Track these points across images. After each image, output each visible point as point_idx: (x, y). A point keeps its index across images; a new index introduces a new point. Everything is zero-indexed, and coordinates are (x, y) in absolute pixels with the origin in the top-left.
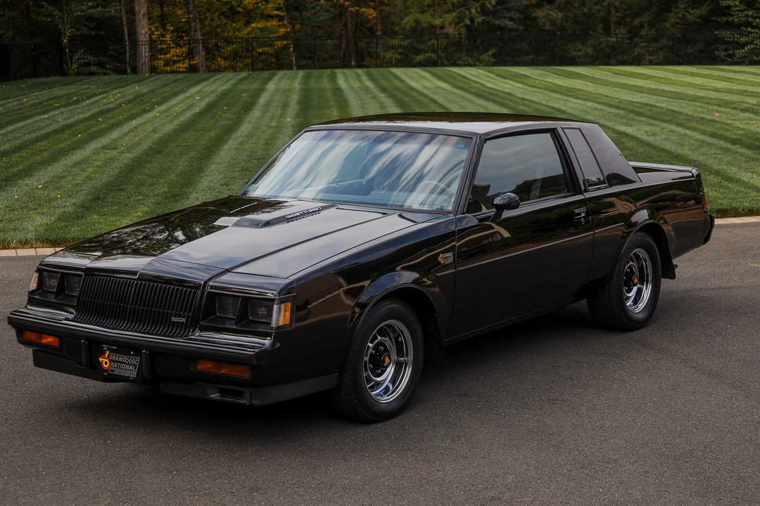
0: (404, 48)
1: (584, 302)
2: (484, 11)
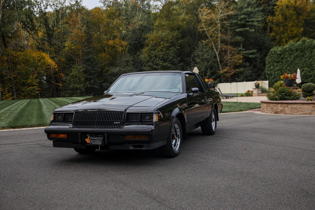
0: (70, 93)
1: (200, 127)
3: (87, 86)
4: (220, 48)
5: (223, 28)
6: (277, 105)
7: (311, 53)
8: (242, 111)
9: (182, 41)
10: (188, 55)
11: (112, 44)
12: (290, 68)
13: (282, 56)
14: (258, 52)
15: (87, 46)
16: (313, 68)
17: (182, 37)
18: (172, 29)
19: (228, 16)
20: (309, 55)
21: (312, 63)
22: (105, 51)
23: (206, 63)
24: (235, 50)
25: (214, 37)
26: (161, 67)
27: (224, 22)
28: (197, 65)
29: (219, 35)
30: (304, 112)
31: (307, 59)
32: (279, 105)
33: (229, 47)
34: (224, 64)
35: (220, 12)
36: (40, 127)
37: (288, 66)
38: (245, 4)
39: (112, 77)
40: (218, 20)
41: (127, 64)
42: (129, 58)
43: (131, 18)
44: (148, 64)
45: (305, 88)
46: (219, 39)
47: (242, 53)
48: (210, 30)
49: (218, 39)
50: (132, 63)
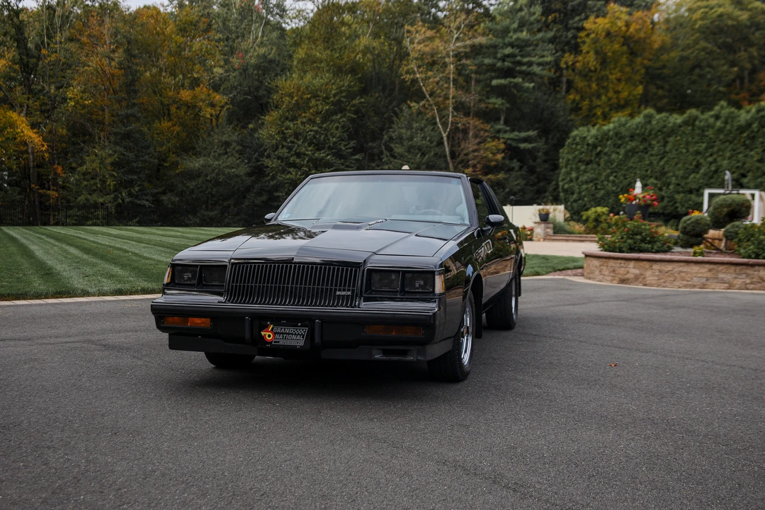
2: (130, 195)
3: (123, 200)
4: (452, 123)
5: (459, 74)
6: (627, 263)
7: (664, 146)
8: (538, 274)
9: (363, 100)
10: (376, 136)
11: (188, 98)
12: (615, 177)
13: (599, 149)
14: (539, 136)
15: (125, 100)
16: (668, 180)
17: (364, 92)
18: (339, 71)
19: (473, 46)
20: (660, 150)
21: (666, 170)
22: (169, 115)
23: (419, 156)
24: (488, 128)
25: (440, 97)
26: (308, 162)
27: (464, 61)
28: (396, 160)
29: (452, 92)
30: (689, 283)
31: (654, 158)
32: (632, 264)
33: (473, 122)
34: (462, 162)
35: (456, 36)
36: (61, 298)
37: (612, 173)
38: (514, 22)
39: (185, 182)
40: (449, 57)
41: (225, 149)
42: (230, 136)
43: (237, 37)
44: (276, 153)
45: (688, 225)
46: (450, 102)
47: (503, 138)
48: (430, 78)
49: (447, 102)
50: (236, 149)
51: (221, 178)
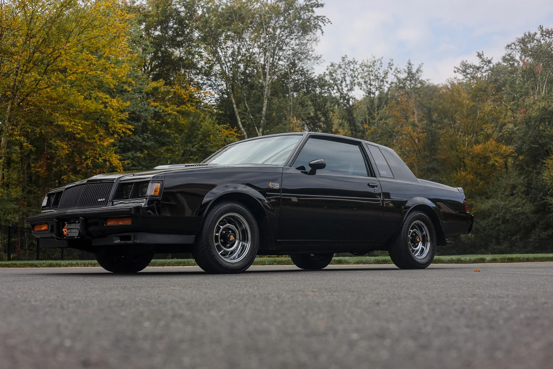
11: (480, 151)
15: (428, 157)
22: (465, 166)
41: (512, 191)
42: (516, 180)
43: (521, 96)
50: (521, 191)
51: (508, 216)
